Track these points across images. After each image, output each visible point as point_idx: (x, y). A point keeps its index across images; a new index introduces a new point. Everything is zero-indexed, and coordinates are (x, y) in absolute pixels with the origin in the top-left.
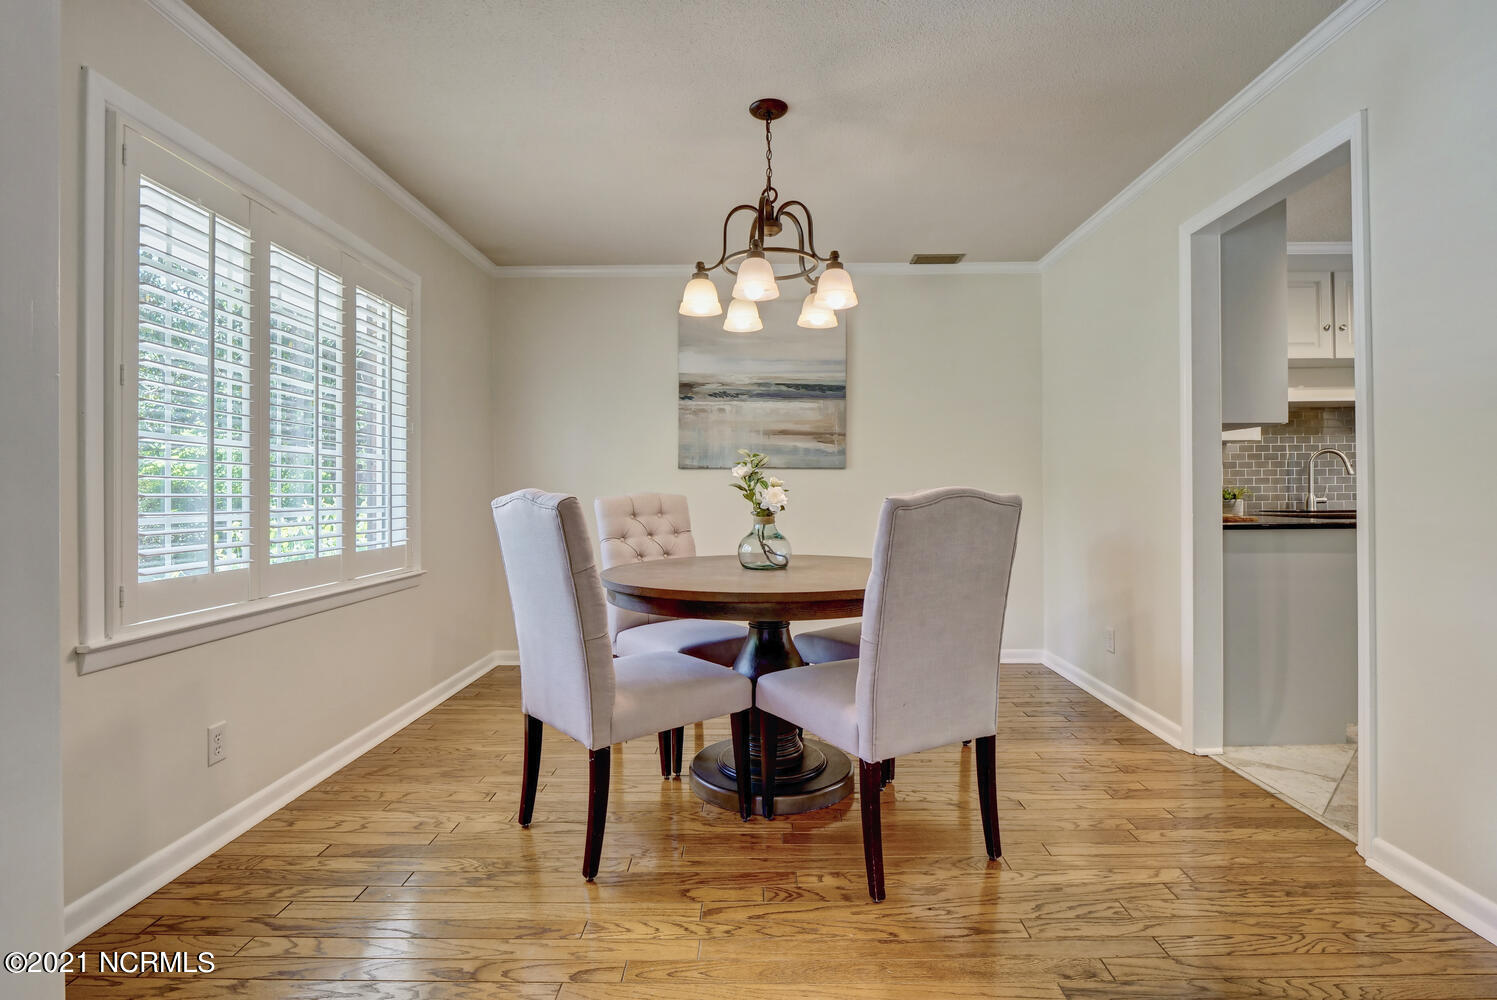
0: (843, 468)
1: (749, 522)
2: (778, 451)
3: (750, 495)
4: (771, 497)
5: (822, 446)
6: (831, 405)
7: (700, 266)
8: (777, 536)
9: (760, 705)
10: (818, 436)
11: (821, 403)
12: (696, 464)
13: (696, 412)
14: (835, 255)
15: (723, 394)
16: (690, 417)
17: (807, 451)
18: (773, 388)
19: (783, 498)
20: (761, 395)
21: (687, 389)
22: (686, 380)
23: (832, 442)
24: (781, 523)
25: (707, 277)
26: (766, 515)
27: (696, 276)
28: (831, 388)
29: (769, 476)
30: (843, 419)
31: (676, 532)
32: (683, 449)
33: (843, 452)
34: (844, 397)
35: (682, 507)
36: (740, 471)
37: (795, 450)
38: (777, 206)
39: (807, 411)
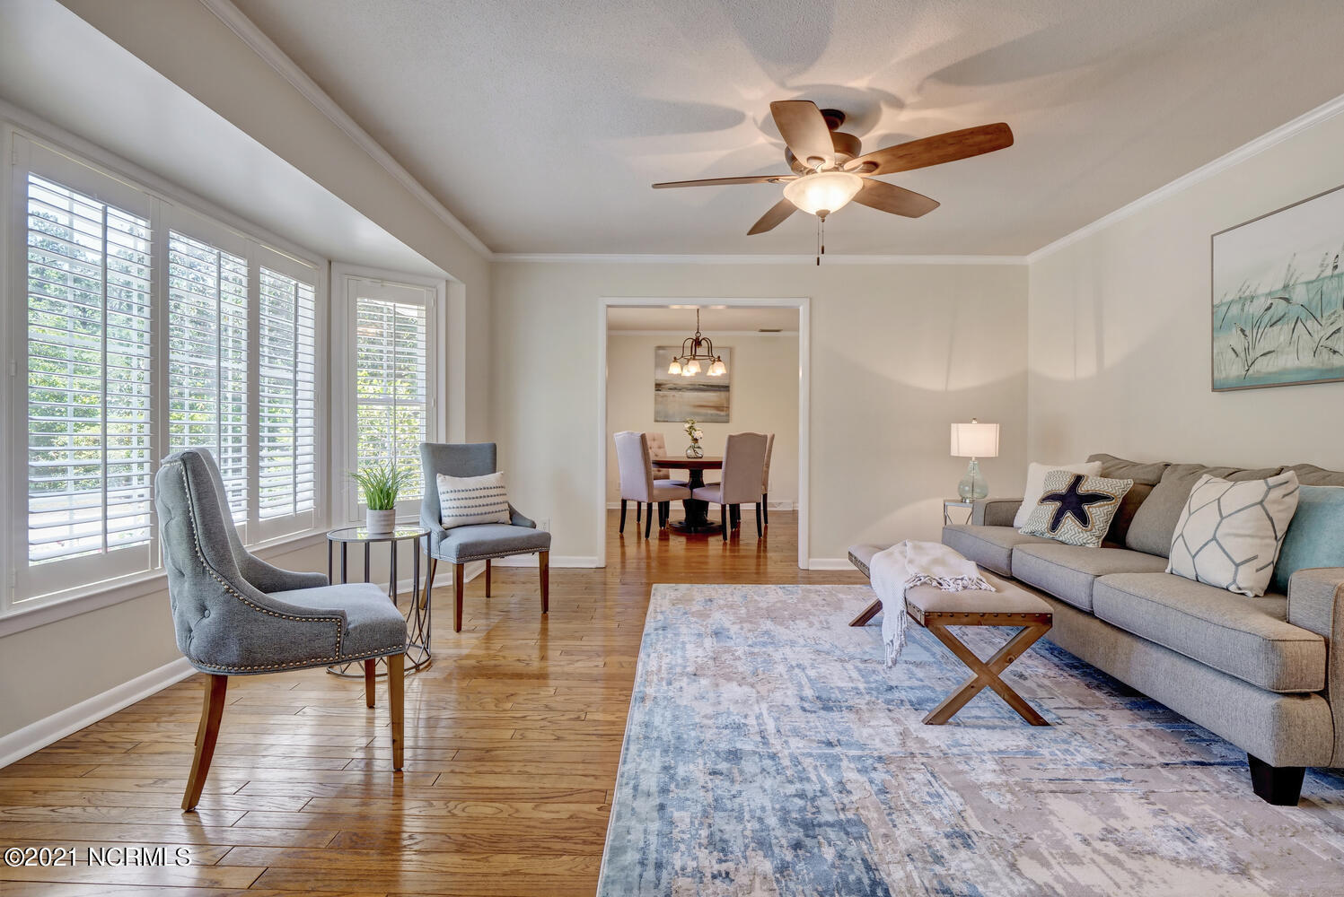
0: (728, 422)
1: (690, 443)
2: (698, 414)
3: (690, 434)
4: (697, 434)
5: (718, 412)
6: (723, 394)
7: (675, 358)
8: (699, 448)
9: (694, 497)
10: (718, 408)
11: (718, 393)
12: (662, 419)
13: (663, 397)
14: (719, 357)
15: (675, 389)
16: (660, 399)
17: (712, 415)
18: (697, 387)
19: (701, 435)
20: (691, 390)
21: (659, 386)
22: (658, 382)
23: (723, 411)
24: (700, 443)
25: (677, 362)
26: (696, 440)
27: (673, 361)
28: (723, 387)
29: (696, 426)
30: (728, 400)
31: (660, 448)
32: (657, 413)
33: (728, 415)
34: (729, 391)
35: (661, 438)
36: (687, 426)
37: (706, 415)
38: (700, 338)
39: (711, 397)
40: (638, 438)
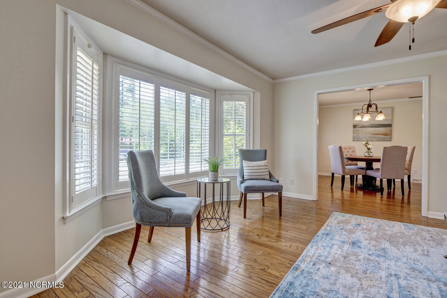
0: (391, 141)
1: (366, 150)
3: (366, 146)
4: (369, 146)
5: (386, 137)
6: (388, 129)
7: (358, 113)
8: (371, 152)
9: (366, 174)
10: (384, 135)
11: (386, 128)
12: (356, 140)
13: (357, 130)
14: (381, 111)
15: (363, 127)
16: (355, 131)
17: (382, 138)
18: (374, 125)
19: (372, 147)
20: (371, 127)
21: (355, 126)
22: (355, 124)
23: (388, 136)
24: (371, 150)
25: (359, 115)
26: (369, 149)
27: (358, 115)
28: (388, 125)
29: (369, 143)
30: (391, 131)
31: (353, 152)
32: (354, 138)
33: (391, 138)
34: (391, 127)
35: (354, 148)
36: (364, 143)
37: (379, 138)
38: (371, 104)
39: (382, 130)
40: (338, 148)
